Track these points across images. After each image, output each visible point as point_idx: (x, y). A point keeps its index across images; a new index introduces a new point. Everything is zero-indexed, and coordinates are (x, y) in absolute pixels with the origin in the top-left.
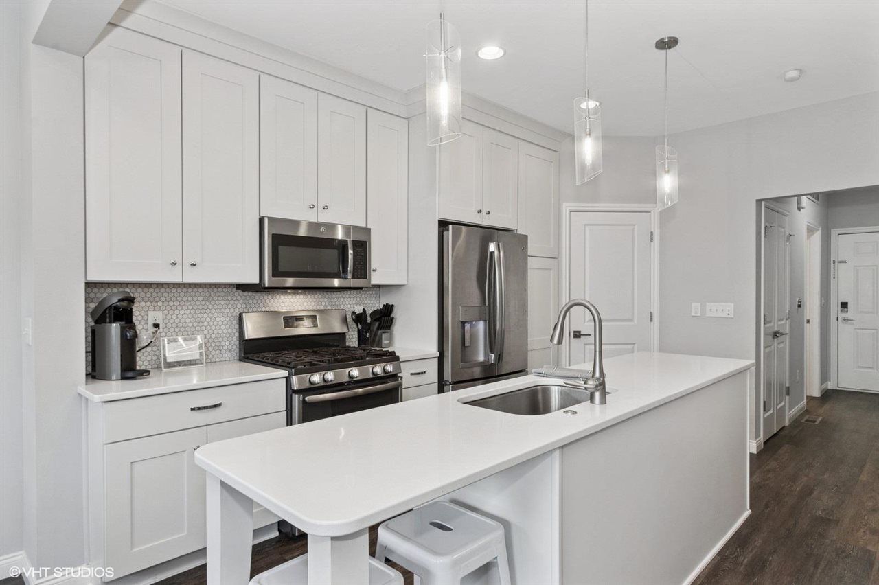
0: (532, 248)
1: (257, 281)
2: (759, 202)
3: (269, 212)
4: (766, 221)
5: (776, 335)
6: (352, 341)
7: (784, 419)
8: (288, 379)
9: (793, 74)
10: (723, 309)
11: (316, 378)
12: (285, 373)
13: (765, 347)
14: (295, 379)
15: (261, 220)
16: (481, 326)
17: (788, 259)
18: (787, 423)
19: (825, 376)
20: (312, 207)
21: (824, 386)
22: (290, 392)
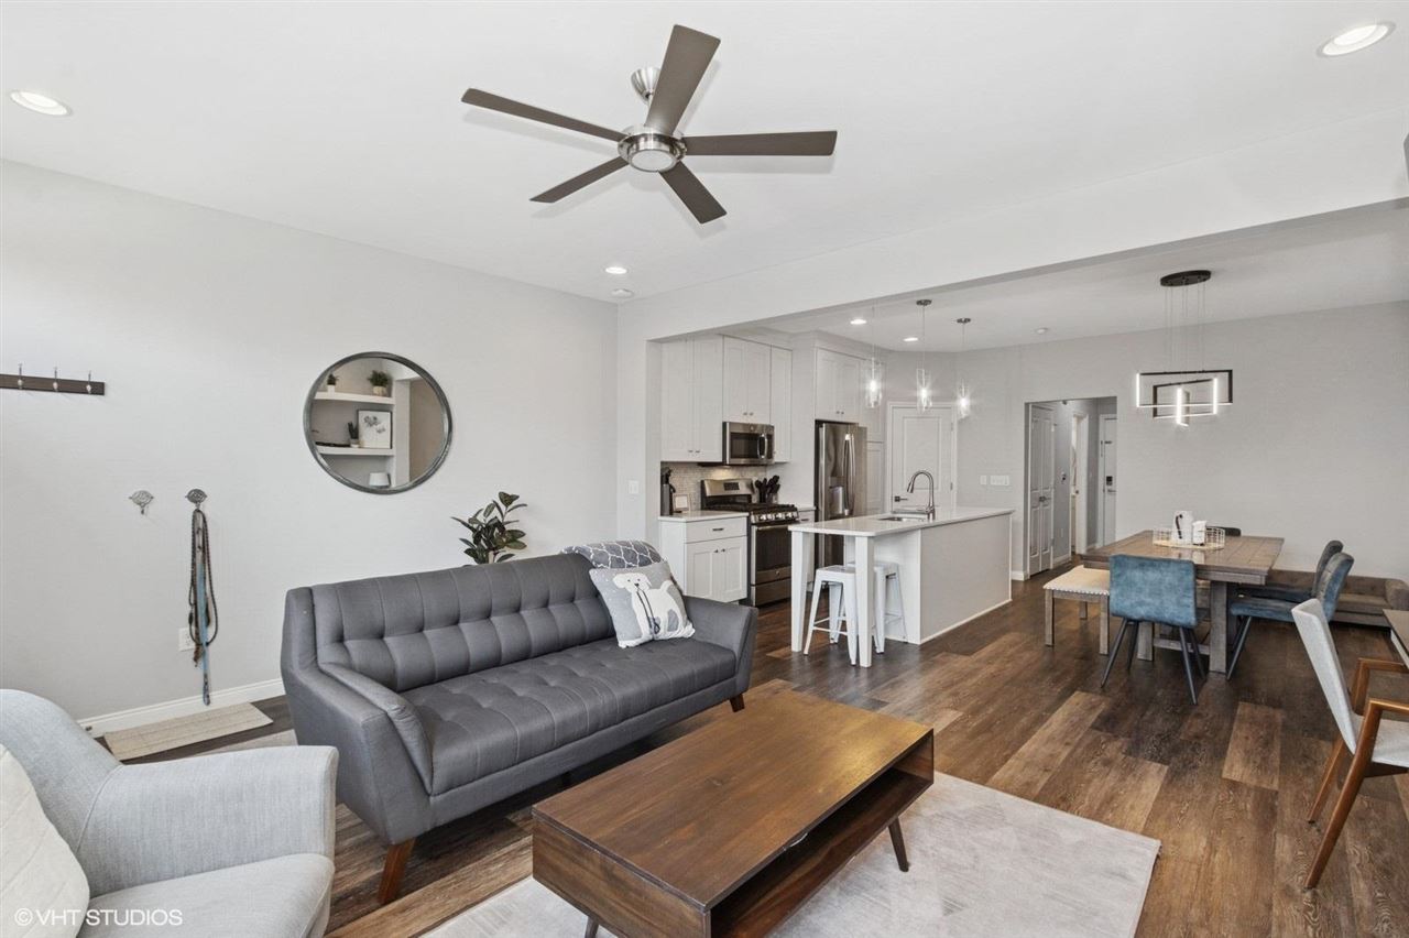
0: (870, 436)
1: (720, 460)
2: (1027, 405)
3: (728, 419)
4: (1033, 416)
5: (1042, 499)
6: (755, 499)
7: (1049, 563)
8: (748, 518)
9: (1042, 331)
10: (1000, 480)
11: (764, 517)
12: (747, 514)
13: (1032, 507)
14: (753, 518)
15: (724, 424)
16: (841, 489)
17: (1053, 440)
18: (1051, 567)
19: (1091, 538)
20: (745, 414)
21: (1090, 547)
22: (749, 525)
